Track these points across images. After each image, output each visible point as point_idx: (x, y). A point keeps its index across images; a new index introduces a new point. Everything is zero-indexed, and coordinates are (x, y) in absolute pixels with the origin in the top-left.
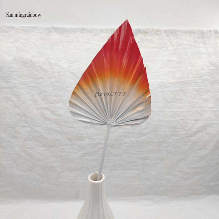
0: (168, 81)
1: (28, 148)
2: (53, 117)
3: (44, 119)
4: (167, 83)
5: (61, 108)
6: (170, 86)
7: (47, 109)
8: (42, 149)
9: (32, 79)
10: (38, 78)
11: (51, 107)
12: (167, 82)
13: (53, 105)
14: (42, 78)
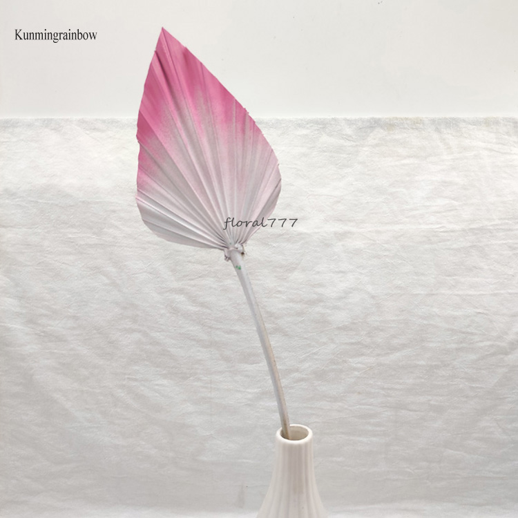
0: (445, 227)
1: (136, 380)
2: (193, 309)
3: (174, 313)
4: (442, 232)
6: (448, 238)
7: (180, 291)
11: (189, 288)
13: (192, 283)
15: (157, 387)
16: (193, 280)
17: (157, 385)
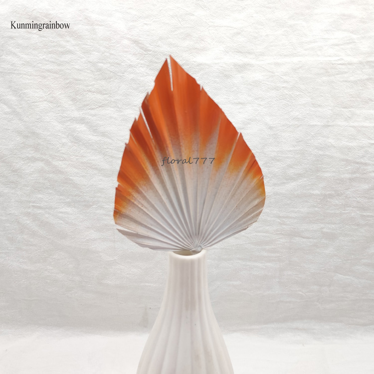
0: (342, 59)
1: (40, 208)
2: (94, 138)
3: (75, 143)
4: (340, 64)
5: (111, 117)
6: (346, 70)
7: (82, 121)
8: (69, 210)
9: (50, 55)
10: (63, 53)
11: (90, 117)
12: (340, 62)
13: (93, 112)
14: (70, 52)
15: (60, 215)
16: (93, 109)
17: (61, 212)
